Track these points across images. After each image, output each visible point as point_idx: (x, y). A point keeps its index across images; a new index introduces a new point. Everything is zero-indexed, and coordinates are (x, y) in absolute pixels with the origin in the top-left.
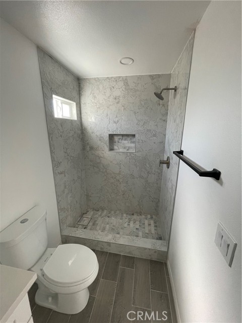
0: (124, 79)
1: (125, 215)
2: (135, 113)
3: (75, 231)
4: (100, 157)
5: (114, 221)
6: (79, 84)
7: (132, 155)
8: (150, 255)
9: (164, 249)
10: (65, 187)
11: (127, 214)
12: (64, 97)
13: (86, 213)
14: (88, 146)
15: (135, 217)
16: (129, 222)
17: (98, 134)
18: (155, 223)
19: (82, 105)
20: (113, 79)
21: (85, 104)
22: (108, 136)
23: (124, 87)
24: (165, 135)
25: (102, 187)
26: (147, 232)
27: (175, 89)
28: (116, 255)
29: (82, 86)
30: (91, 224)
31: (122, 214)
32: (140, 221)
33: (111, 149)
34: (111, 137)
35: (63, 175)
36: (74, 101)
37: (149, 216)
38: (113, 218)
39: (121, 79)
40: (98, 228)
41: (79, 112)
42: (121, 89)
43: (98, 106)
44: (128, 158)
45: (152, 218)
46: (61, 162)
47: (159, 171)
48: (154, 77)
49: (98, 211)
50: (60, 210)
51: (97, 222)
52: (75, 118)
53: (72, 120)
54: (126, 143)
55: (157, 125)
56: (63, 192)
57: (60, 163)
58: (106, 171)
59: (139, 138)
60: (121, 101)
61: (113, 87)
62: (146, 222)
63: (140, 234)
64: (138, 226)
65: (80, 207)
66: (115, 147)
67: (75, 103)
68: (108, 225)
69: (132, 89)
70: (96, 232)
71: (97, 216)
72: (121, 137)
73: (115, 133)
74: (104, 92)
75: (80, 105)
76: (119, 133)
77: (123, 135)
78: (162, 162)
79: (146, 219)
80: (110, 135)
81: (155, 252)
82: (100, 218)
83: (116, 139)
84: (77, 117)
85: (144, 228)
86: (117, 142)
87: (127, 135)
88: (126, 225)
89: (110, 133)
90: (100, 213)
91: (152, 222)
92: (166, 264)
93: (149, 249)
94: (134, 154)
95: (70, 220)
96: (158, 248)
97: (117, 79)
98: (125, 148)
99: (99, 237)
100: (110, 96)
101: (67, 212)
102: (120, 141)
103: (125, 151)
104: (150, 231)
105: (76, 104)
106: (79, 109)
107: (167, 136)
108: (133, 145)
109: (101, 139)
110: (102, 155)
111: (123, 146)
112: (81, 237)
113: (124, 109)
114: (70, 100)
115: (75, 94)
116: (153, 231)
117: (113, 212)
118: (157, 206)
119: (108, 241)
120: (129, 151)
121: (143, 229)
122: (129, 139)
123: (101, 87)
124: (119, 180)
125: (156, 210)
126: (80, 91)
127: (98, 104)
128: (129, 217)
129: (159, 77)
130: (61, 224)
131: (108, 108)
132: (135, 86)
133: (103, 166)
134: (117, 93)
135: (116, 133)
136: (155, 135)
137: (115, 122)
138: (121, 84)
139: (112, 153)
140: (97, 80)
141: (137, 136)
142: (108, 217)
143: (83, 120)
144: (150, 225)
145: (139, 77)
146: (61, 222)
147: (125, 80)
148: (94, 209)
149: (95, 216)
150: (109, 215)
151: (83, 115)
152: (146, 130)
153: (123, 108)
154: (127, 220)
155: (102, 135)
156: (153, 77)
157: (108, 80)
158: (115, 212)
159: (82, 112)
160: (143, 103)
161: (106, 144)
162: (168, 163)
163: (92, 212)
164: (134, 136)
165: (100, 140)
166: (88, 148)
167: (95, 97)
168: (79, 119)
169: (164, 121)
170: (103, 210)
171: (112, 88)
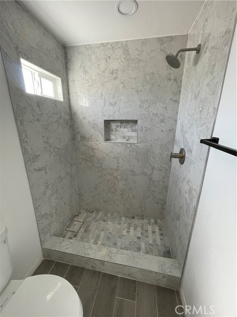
0: (124, 45)
1: (123, 218)
2: (138, 92)
3: (61, 243)
4: (93, 149)
5: (111, 226)
6: (66, 54)
7: (133, 147)
8: (157, 280)
9: (177, 274)
10: (47, 187)
11: (126, 217)
12: (41, 67)
13: (78, 216)
14: (79, 135)
15: (136, 221)
16: (129, 229)
17: (91, 119)
18: (160, 230)
19: (70, 83)
20: (109, 46)
21: (74, 81)
22: (103, 122)
23: (123, 56)
24: (176, 121)
25: (96, 185)
26: (151, 242)
27: (198, 50)
28: (112, 277)
29: (69, 56)
30: (82, 230)
31: (121, 217)
32: (142, 228)
33: (107, 139)
34: (107, 123)
35: (44, 171)
36: (58, 76)
37: (153, 221)
38: (110, 223)
39: (119, 45)
40: (91, 236)
41: (66, 92)
42: (119, 60)
43: (90, 84)
44: (128, 149)
45: (156, 223)
46: (39, 155)
47: (167, 167)
48: (165, 40)
49: (92, 212)
50: (40, 217)
51: (90, 228)
52: (61, 98)
53: (55, 101)
54: (126, 131)
55: (166, 108)
56: (44, 193)
57: (37, 157)
58: (101, 166)
59: (142, 125)
60: (119, 76)
61: (110, 58)
62: (150, 228)
63: (143, 245)
64: (139, 235)
65: (70, 209)
66: (112, 137)
67: (60, 79)
68: (102, 232)
69: (133, 60)
70: (86, 245)
71: (90, 219)
72: (120, 124)
73: (111, 119)
74: (98, 65)
75: (68, 82)
76: (117, 119)
77: (122, 122)
78: (173, 156)
79: (150, 224)
80: (105, 121)
81: (164, 277)
82: (93, 223)
83: (113, 126)
84: (64, 97)
85: (147, 237)
86: (114, 130)
87: (127, 122)
88: (125, 232)
89: (106, 119)
90: (94, 216)
91: (157, 229)
92: (178, 293)
93: (156, 273)
94: (136, 145)
95: (55, 227)
96: (168, 272)
97: (114, 46)
98: (124, 137)
99: (89, 252)
100: (106, 69)
101: (50, 218)
102: (118, 129)
103: (124, 141)
104: (154, 241)
105: (62, 81)
106: (66, 87)
107: (179, 122)
108: (134, 134)
109: (95, 126)
110: (96, 147)
111: (122, 134)
112: (66, 251)
113: (124, 87)
114: (52, 72)
115: (59, 66)
116: (159, 242)
117: (109, 215)
118: (163, 209)
119: (102, 259)
120: (130, 142)
121: (146, 239)
122: (129, 126)
123: (93, 57)
124: (116, 178)
125: (161, 213)
126: (66, 63)
127: (90, 81)
128: (129, 221)
129: (171, 41)
130: (42, 235)
131: (103, 85)
132: (139, 55)
133: (98, 160)
134: (115, 65)
135: (114, 119)
136: (162, 121)
137: (111, 104)
138: (119, 52)
139: (108, 143)
140: (88, 47)
141: (139, 122)
142: (104, 221)
143: (72, 102)
144: (154, 232)
145: (144, 42)
146: (42, 232)
147: (125, 47)
148: (87, 210)
149: (88, 220)
150: (105, 218)
151: (71, 95)
152: (151, 113)
153: (122, 85)
154: (126, 225)
155: (96, 122)
156: (162, 40)
157: (103, 48)
158: (112, 215)
159: (71, 91)
160: (148, 78)
161: (100, 132)
162: (182, 158)
163: (85, 214)
164: (135, 122)
165: (93, 128)
166: (79, 138)
167: (86, 72)
168: (67, 101)
169: (176, 101)
170: (98, 211)
171: (108, 59)
